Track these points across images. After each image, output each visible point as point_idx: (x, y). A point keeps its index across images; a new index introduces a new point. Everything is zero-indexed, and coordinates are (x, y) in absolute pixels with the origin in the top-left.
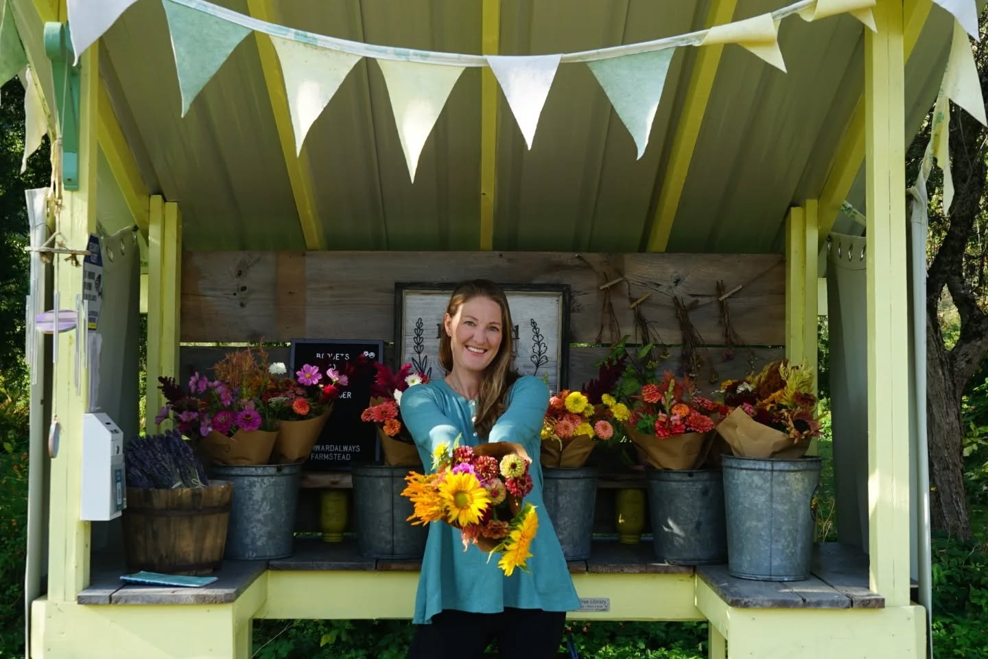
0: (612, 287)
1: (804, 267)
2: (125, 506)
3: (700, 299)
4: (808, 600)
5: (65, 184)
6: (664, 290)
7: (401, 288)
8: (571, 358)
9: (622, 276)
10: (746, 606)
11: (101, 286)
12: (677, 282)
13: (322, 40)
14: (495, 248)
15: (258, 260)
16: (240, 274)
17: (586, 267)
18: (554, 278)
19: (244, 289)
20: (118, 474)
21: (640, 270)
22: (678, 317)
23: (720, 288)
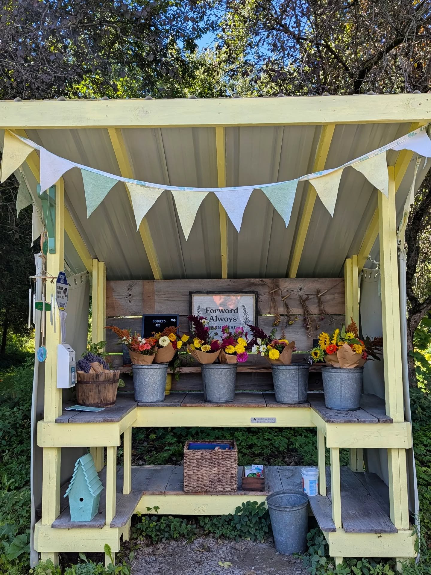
0: (274, 292)
1: (352, 282)
2: (76, 382)
3: (310, 296)
4: (360, 420)
5: (50, 251)
6: (296, 293)
7: (191, 293)
8: (259, 320)
9: (278, 287)
10: (333, 422)
11: (67, 293)
12: (301, 289)
13: (147, 184)
14: (228, 278)
15: (136, 284)
16: (129, 289)
17: (264, 285)
18: (252, 289)
19: (130, 295)
20: (73, 369)
21: (285, 285)
22: (301, 304)
23: (318, 292)
